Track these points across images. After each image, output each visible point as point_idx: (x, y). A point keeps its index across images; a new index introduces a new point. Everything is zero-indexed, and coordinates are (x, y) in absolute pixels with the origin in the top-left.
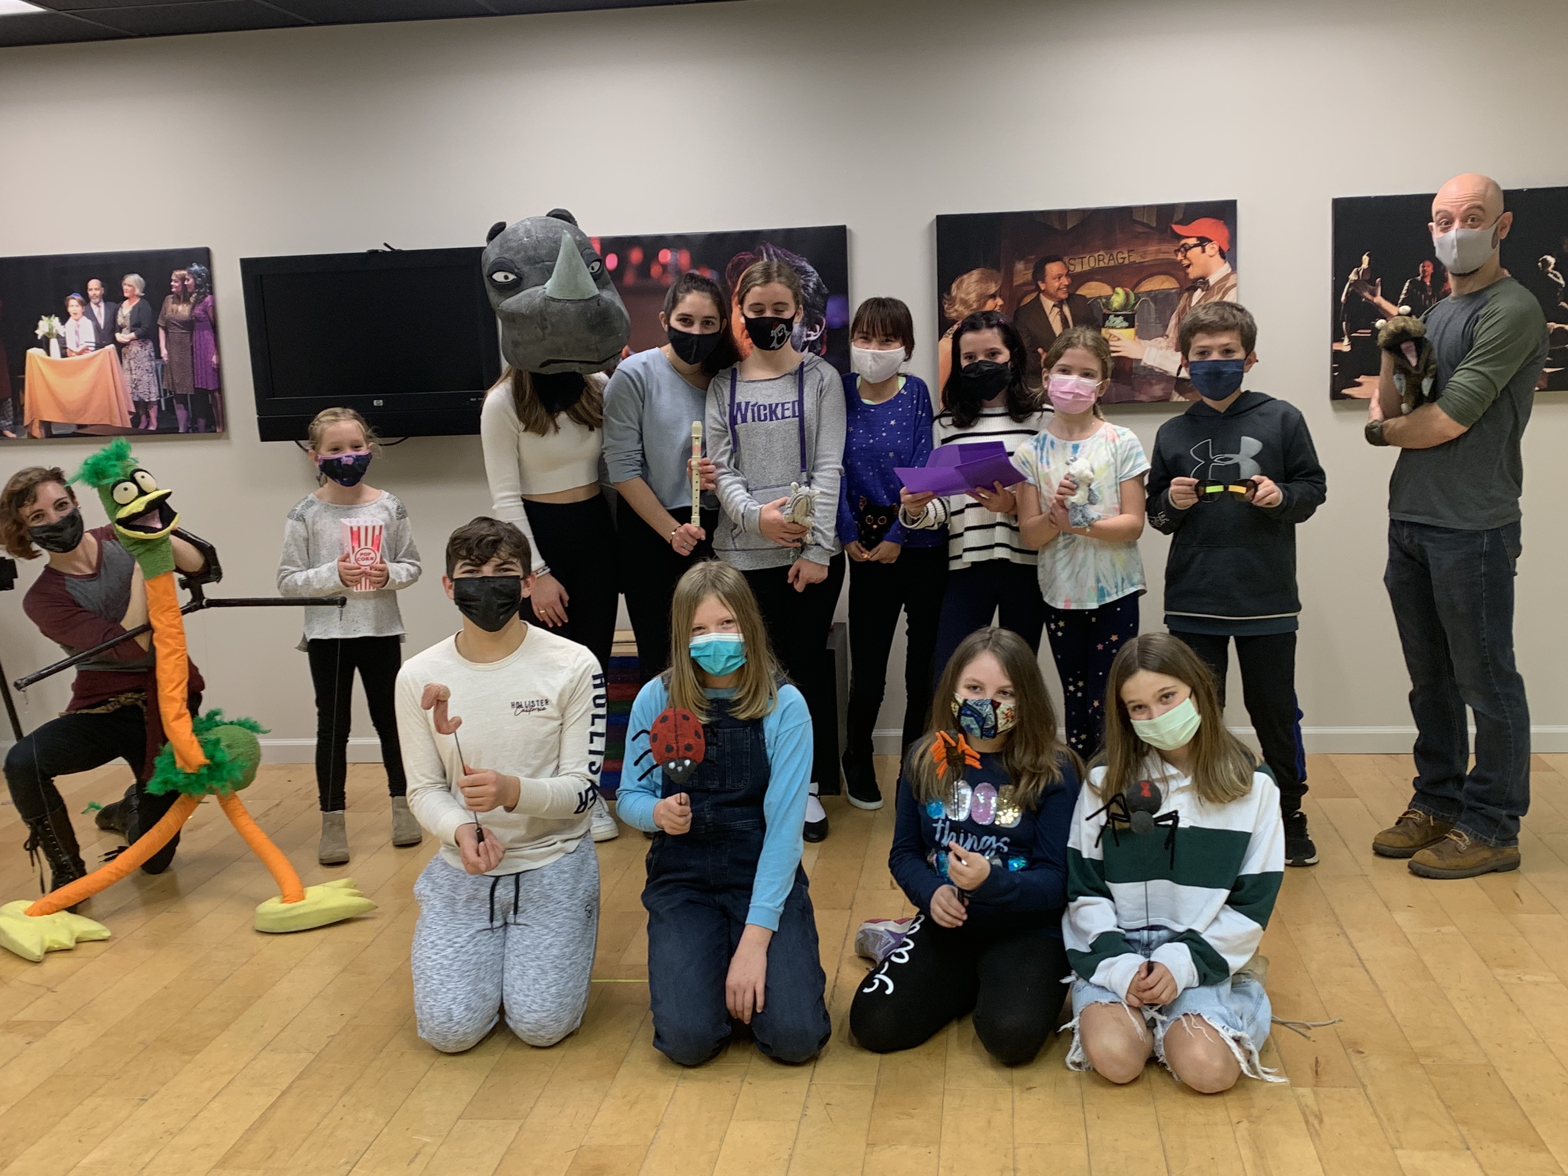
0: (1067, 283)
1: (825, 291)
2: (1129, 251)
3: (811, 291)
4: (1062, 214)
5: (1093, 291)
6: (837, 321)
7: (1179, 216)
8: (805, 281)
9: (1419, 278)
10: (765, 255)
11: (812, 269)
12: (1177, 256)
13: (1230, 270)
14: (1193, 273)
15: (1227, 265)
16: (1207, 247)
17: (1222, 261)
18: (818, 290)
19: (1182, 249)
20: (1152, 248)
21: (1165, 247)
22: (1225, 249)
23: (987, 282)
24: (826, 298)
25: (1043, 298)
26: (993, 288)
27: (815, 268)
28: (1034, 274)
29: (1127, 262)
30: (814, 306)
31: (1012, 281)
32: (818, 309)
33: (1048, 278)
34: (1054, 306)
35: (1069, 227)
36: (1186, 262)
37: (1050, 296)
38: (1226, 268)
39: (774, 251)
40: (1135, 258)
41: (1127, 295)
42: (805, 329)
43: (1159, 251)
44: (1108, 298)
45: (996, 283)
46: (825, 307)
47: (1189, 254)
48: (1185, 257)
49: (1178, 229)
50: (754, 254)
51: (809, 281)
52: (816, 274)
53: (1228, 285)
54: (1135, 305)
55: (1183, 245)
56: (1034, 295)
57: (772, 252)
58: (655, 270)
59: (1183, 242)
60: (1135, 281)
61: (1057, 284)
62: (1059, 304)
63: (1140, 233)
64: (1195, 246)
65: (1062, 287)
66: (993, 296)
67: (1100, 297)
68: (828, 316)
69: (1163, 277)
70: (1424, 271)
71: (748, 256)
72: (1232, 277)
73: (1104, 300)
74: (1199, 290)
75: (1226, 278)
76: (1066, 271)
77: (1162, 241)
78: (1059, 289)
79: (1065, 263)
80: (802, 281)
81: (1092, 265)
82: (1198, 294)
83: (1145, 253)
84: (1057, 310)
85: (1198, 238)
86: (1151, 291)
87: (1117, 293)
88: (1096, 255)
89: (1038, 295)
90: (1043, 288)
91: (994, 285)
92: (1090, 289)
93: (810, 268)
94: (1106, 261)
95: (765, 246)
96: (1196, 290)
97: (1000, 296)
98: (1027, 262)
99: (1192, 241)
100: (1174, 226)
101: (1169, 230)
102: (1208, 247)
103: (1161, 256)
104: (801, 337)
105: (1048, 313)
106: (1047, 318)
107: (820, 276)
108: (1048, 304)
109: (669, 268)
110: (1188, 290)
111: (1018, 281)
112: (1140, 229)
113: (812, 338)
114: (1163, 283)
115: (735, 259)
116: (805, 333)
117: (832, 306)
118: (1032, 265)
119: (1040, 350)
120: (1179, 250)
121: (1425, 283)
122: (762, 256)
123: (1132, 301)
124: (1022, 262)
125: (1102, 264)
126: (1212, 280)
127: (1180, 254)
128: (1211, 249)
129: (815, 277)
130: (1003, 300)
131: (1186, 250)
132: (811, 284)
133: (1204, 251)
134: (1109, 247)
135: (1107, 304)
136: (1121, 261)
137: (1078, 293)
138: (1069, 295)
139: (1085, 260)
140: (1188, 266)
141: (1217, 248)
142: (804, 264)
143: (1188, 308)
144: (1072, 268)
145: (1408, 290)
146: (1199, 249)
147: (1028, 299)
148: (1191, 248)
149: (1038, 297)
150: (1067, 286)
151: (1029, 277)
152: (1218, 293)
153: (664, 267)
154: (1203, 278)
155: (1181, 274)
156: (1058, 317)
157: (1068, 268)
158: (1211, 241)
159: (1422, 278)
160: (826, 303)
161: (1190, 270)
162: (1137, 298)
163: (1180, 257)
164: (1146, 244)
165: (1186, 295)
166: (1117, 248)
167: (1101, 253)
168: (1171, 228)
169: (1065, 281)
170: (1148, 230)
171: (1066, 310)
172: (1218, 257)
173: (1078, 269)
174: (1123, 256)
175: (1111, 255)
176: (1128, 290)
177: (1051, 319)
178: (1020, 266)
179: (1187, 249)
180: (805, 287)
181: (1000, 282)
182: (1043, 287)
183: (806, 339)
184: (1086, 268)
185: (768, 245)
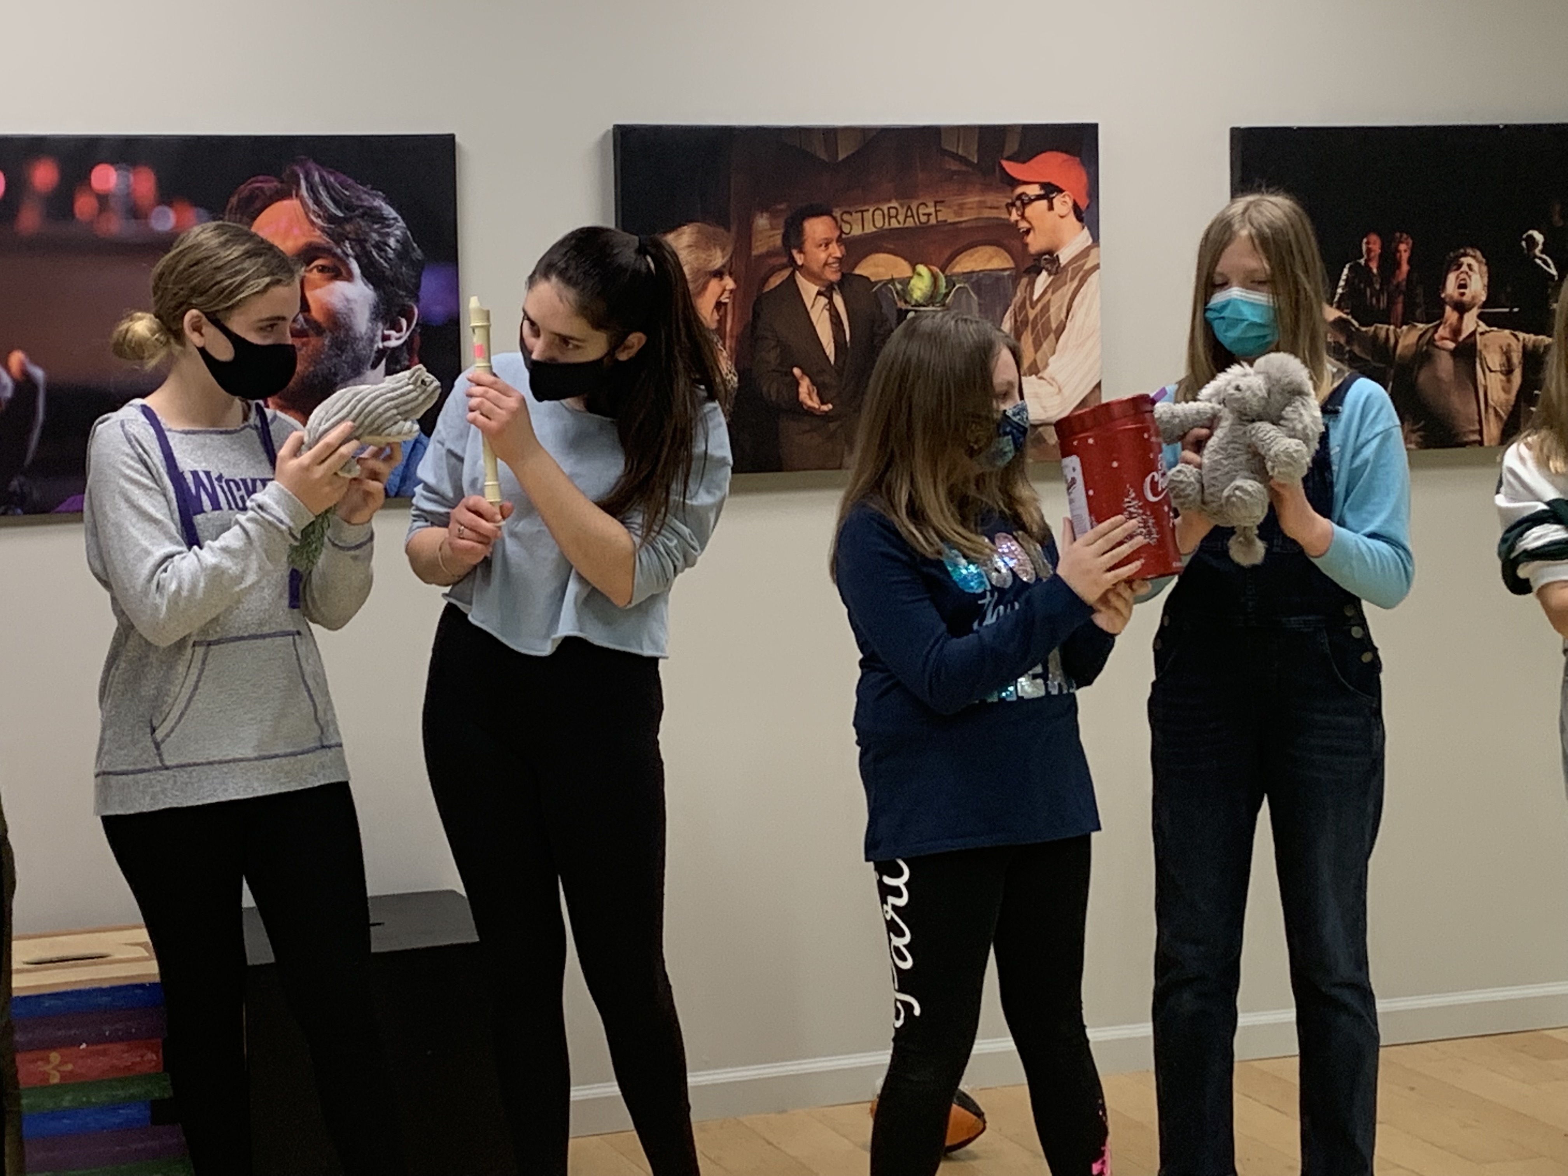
0: (839, 255)
1: (418, 254)
2: (936, 203)
3: (391, 254)
4: (830, 134)
5: (881, 270)
6: (438, 310)
7: (1012, 146)
8: (380, 234)
9: (1362, 261)
10: (303, 183)
11: (394, 214)
12: (1010, 214)
13: (1090, 241)
14: (1036, 243)
15: (1086, 231)
16: (1055, 201)
17: (1078, 225)
18: (404, 253)
19: (1018, 203)
20: (973, 199)
21: (991, 198)
22: (1083, 204)
23: (709, 249)
24: (418, 268)
25: (800, 279)
26: (718, 260)
27: (398, 210)
28: (785, 237)
29: (933, 221)
30: (395, 282)
31: (750, 249)
32: (406, 289)
33: (809, 246)
34: (819, 293)
35: (841, 157)
36: (1023, 225)
37: (813, 277)
38: (1084, 238)
39: (322, 177)
40: (947, 215)
41: (935, 278)
42: (380, 325)
43: (982, 205)
44: (906, 282)
45: (723, 250)
46: (418, 286)
47: (1029, 211)
48: (1023, 216)
49: (1011, 168)
50: (282, 182)
51: (388, 235)
52: (402, 223)
53: (1086, 267)
54: (947, 295)
55: (1019, 197)
56: (786, 273)
57: (317, 178)
58: (84, 205)
59: (1020, 190)
60: (947, 253)
61: (823, 256)
62: (827, 292)
63: (955, 172)
64: (1039, 198)
65: (831, 260)
66: (719, 274)
67: (892, 281)
68: (423, 302)
69: (989, 250)
70: (1369, 251)
71: (270, 185)
72: (1094, 252)
73: (899, 287)
74: (1044, 273)
75: (1085, 253)
76: (837, 233)
77: (987, 188)
78: (826, 264)
79: (834, 218)
80: (375, 236)
81: (879, 224)
82: (1043, 280)
83: (961, 206)
84: (823, 300)
85: (1043, 186)
86: (972, 272)
87: (919, 275)
88: (885, 208)
89: (793, 274)
90: (800, 262)
91: (719, 253)
92: (876, 266)
93: (390, 212)
94: (901, 218)
95: (303, 166)
96: (1039, 273)
97: (731, 275)
98: (774, 215)
99: (1034, 190)
100: (1005, 163)
101: (997, 169)
102: (1057, 200)
103: (987, 213)
104: (372, 341)
105: (809, 305)
106: (808, 313)
107: (408, 227)
108: (809, 290)
109: (112, 203)
110: (1027, 271)
111: (759, 248)
112: (954, 166)
113: (393, 343)
114: (989, 260)
115: (245, 190)
116: (379, 333)
117: (430, 283)
118: (781, 222)
119: (797, 371)
120: (1013, 204)
121: (1371, 269)
122: (298, 185)
123: (943, 290)
124: (765, 215)
125: (894, 224)
126: (1065, 256)
127: (1014, 211)
128: (1063, 204)
129: (398, 229)
130: (735, 281)
131: (1024, 205)
132: (392, 242)
133: (1051, 208)
134: (905, 194)
135: (904, 294)
136: (923, 219)
137: (857, 271)
138: (843, 275)
139: (868, 216)
140: (1028, 232)
141: (1070, 204)
142: (378, 203)
143: (1028, 303)
144: (846, 228)
145: (1347, 281)
146: (1044, 203)
147: (776, 281)
148: (1031, 201)
149: (792, 278)
150: (840, 260)
151: (778, 241)
152: (1072, 279)
153: (103, 199)
154: (1050, 252)
155: (1016, 243)
156: (826, 314)
157: (841, 228)
158: (1061, 191)
159: (1366, 261)
160: (419, 276)
161: (1030, 239)
162: (950, 283)
163: (1015, 216)
164: (962, 192)
165: (1024, 281)
166: (917, 198)
167: (894, 204)
168: (1001, 166)
169: (836, 251)
170: (964, 168)
171: (838, 300)
172: (1072, 218)
173: (857, 231)
174: (927, 211)
175: (909, 208)
176: (936, 269)
177: (814, 317)
178: (762, 221)
179: (1025, 202)
180: (381, 246)
181: (730, 249)
182: (799, 259)
183: (381, 345)
184: (870, 229)
185: (311, 165)
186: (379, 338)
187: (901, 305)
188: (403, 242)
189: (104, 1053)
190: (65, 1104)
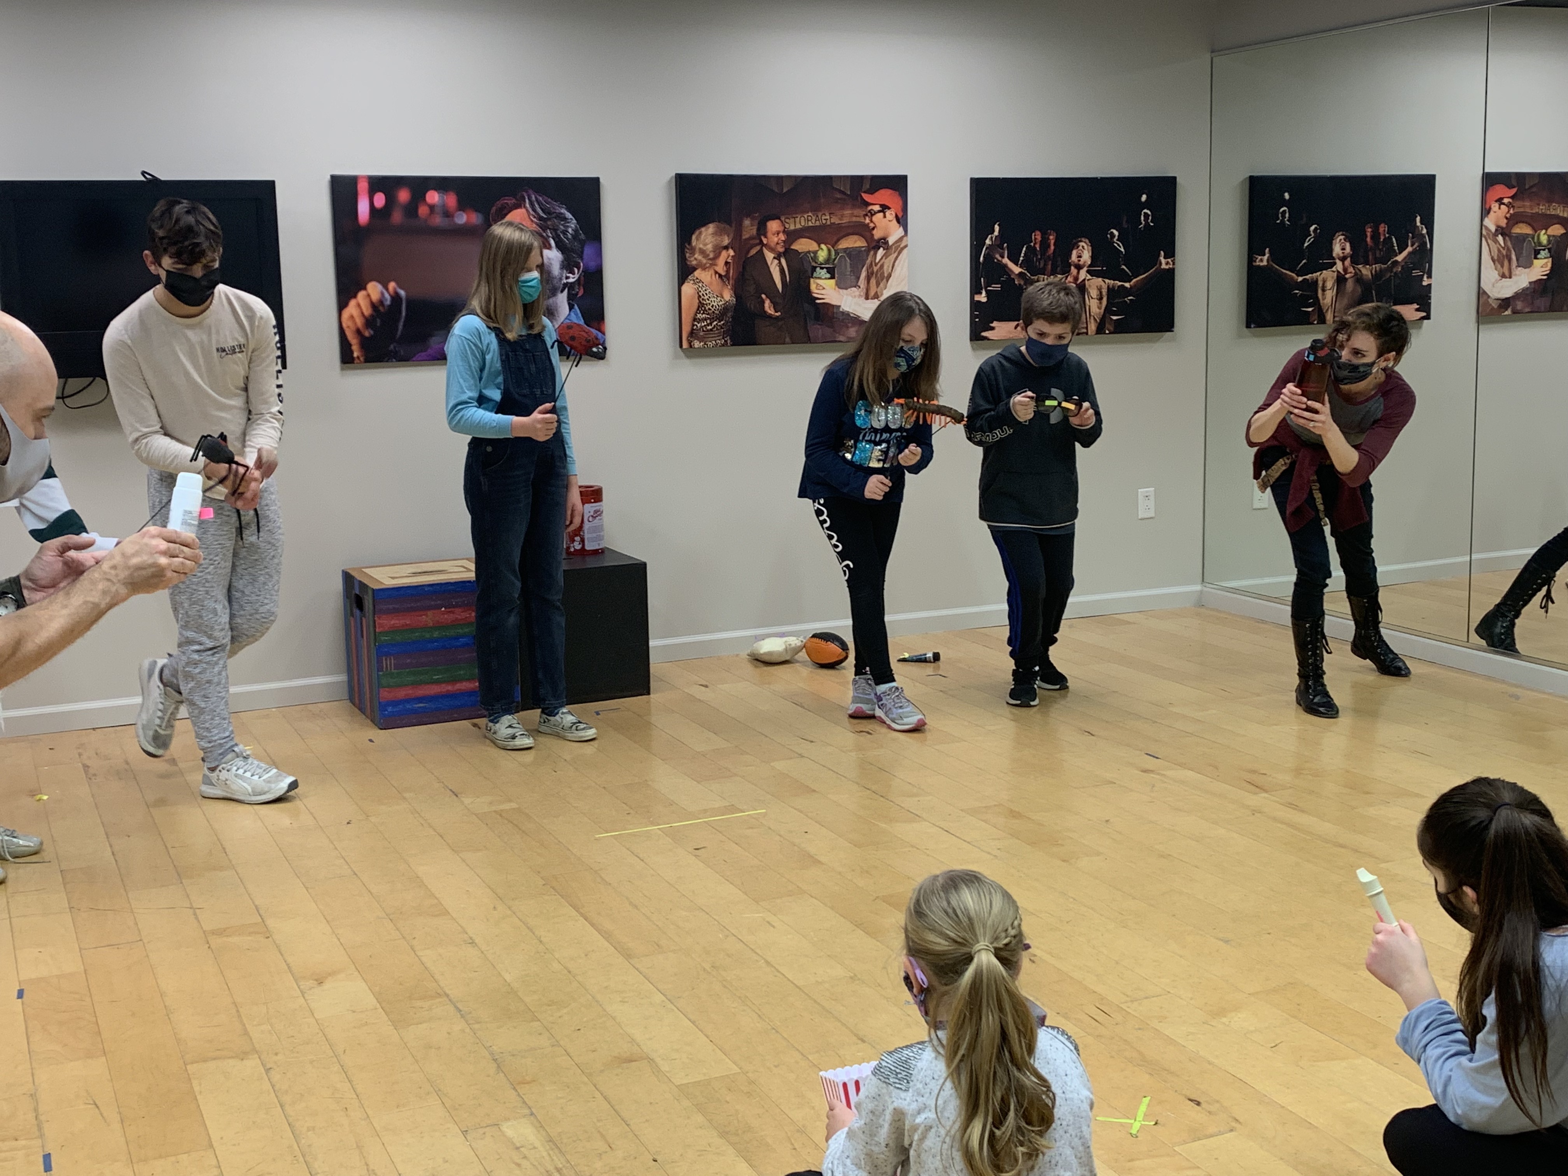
0: (783, 239)
1: (583, 237)
2: (830, 214)
3: (570, 236)
4: (779, 179)
5: (804, 247)
6: (592, 265)
7: (867, 186)
8: (564, 226)
9: (1032, 244)
10: (527, 201)
11: (570, 216)
12: (865, 219)
13: (903, 234)
14: (877, 234)
15: (901, 228)
16: (887, 213)
17: (898, 225)
18: (575, 236)
19: (869, 214)
20: (848, 212)
21: (857, 212)
22: (900, 216)
23: (721, 235)
24: (583, 244)
25: (765, 251)
26: (726, 241)
27: (573, 216)
28: (758, 230)
29: (829, 223)
30: (573, 251)
31: (741, 236)
32: (577, 254)
33: (769, 235)
34: (774, 258)
35: (785, 190)
36: (872, 225)
37: (772, 250)
38: (900, 232)
39: (536, 197)
40: (835, 220)
41: (829, 250)
42: (565, 271)
43: (852, 215)
44: (815, 253)
45: (728, 236)
46: (582, 252)
47: (874, 218)
48: (871, 221)
49: (866, 197)
50: (517, 200)
51: (568, 227)
52: (574, 221)
53: (901, 246)
54: (835, 259)
55: (870, 211)
56: (758, 248)
57: (533, 198)
58: (423, 211)
59: (870, 208)
60: (835, 239)
61: (776, 239)
62: (778, 258)
63: (839, 199)
64: (879, 212)
65: (780, 242)
66: (726, 248)
67: (809, 252)
68: (585, 261)
69: (856, 237)
70: (1035, 239)
71: (511, 201)
72: (905, 238)
73: (812, 255)
74: (881, 249)
75: (901, 239)
76: (783, 228)
77: (854, 207)
78: (777, 243)
79: (782, 222)
80: (561, 227)
81: (803, 224)
82: (881, 252)
83: (842, 216)
84: (776, 261)
85: (881, 206)
86: (847, 248)
87: (822, 249)
88: (806, 216)
89: (762, 248)
90: (765, 242)
91: (726, 238)
92: (801, 244)
93: (569, 215)
94: (813, 221)
95: (527, 192)
96: (879, 248)
97: (732, 248)
98: (753, 219)
99: (877, 208)
100: (863, 194)
101: (859, 198)
102: (888, 213)
103: (854, 219)
104: (561, 279)
105: (769, 263)
106: (768, 267)
107: (578, 223)
108: (769, 256)
109: (437, 210)
110: (874, 248)
111: (745, 236)
112: (838, 196)
113: (571, 280)
114: (855, 242)
115: (499, 204)
116: (564, 275)
117: (588, 251)
118: (757, 222)
119: (763, 296)
120: (867, 215)
121: (1035, 248)
122: (525, 201)
123: (833, 257)
124: (749, 219)
125: (810, 224)
126: (891, 241)
127: (867, 218)
128: (890, 215)
129: (573, 224)
130: (735, 251)
131: (872, 215)
132: (570, 230)
133: (885, 217)
134: (816, 210)
135: (815, 258)
136: (824, 222)
137: (792, 247)
138: (786, 249)
139: (798, 220)
140: (873, 229)
141: (894, 215)
142: (563, 211)
143: (873, 264)
144: (787, 226)
145: (1025, 254)
146: (881, 214)
147: (753, 252)
148: (876, 213)
149: (761, 250)
150: (784, 242)
151: (754, 232)
152: (895, 252)
153: (432, 207)
154: (884, 239)
155: (868, 234)
156: (778, 268)
157: (784, 225)
158: (889, 208)
159: (1034, 244)
160: (583, 248)
161: (874, 232)
162: (837, 253)
163: (867, 221)
164: (842, 209)
165: (872, 253)
166: (821, 211)
167: (810, 214)
168: (861, 196)
169: (782, 237)
170: (844, 197)
171: (783, 261)
172: (895, 221)
173: (792, 227)
174: (826, 218)
175: (817, 216)
176: (829, 246)
177: (772, 270)
178: (747, 222)
179: (872, 214)
180: (565, 232)
181: (732, 235)
182: (765, 241)
183: (565, 281)
184: (798, 226)
185: (531, 192)
186: (564, 278)
187: (814, 264)
188: (576, 231)
189: (453, 612)
190: (435, 636)
